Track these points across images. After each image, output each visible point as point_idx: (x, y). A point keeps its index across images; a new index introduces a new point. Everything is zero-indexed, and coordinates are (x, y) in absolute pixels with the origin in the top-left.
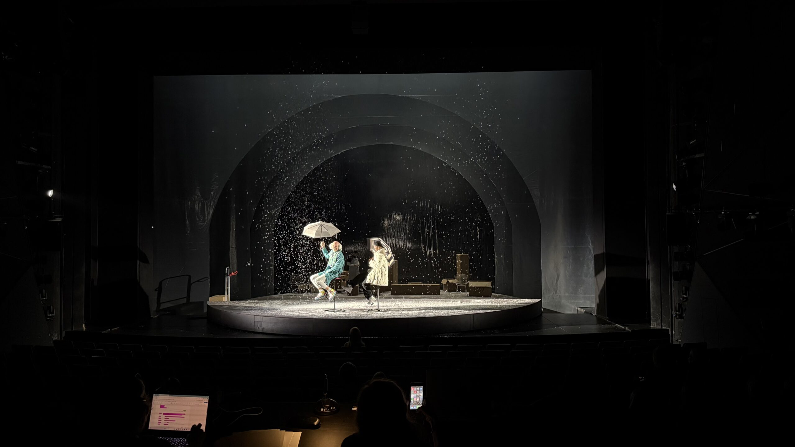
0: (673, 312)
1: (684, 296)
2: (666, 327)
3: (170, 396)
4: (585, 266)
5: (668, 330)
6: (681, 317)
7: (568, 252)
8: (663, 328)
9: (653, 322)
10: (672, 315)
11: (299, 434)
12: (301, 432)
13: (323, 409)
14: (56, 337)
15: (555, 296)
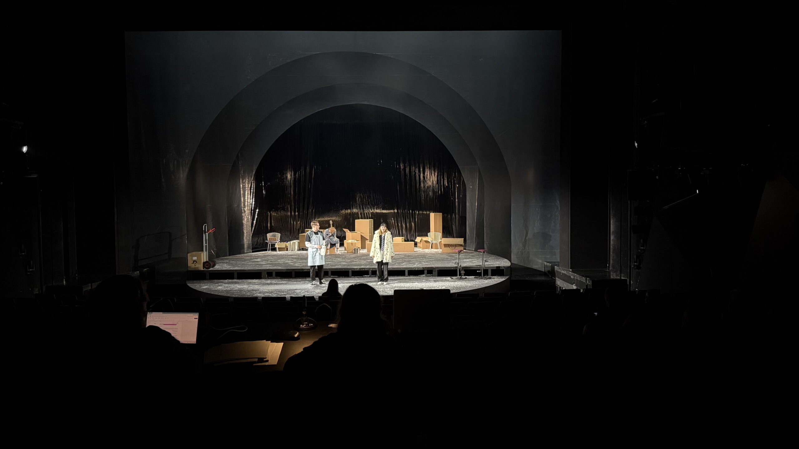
0: (632, 263)
1: (642, 248)
2: (625, 278)
3: (163, 313)
4: (552, 222)
5: (627, 280)
6: (638, 267)
7: (536, 209)
8: (622, 278)
9: (613, 273)
10: (630, 266)
11: (281, 345)
12: (283, 343)
13: (303, 326)
14: (36, 291)
15: (524, 252)
